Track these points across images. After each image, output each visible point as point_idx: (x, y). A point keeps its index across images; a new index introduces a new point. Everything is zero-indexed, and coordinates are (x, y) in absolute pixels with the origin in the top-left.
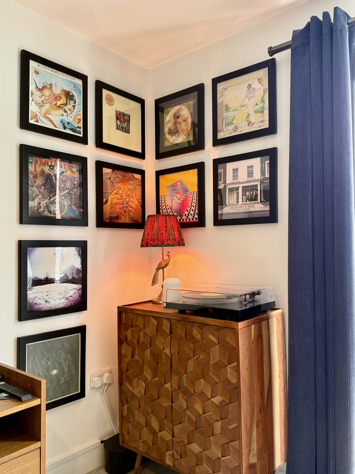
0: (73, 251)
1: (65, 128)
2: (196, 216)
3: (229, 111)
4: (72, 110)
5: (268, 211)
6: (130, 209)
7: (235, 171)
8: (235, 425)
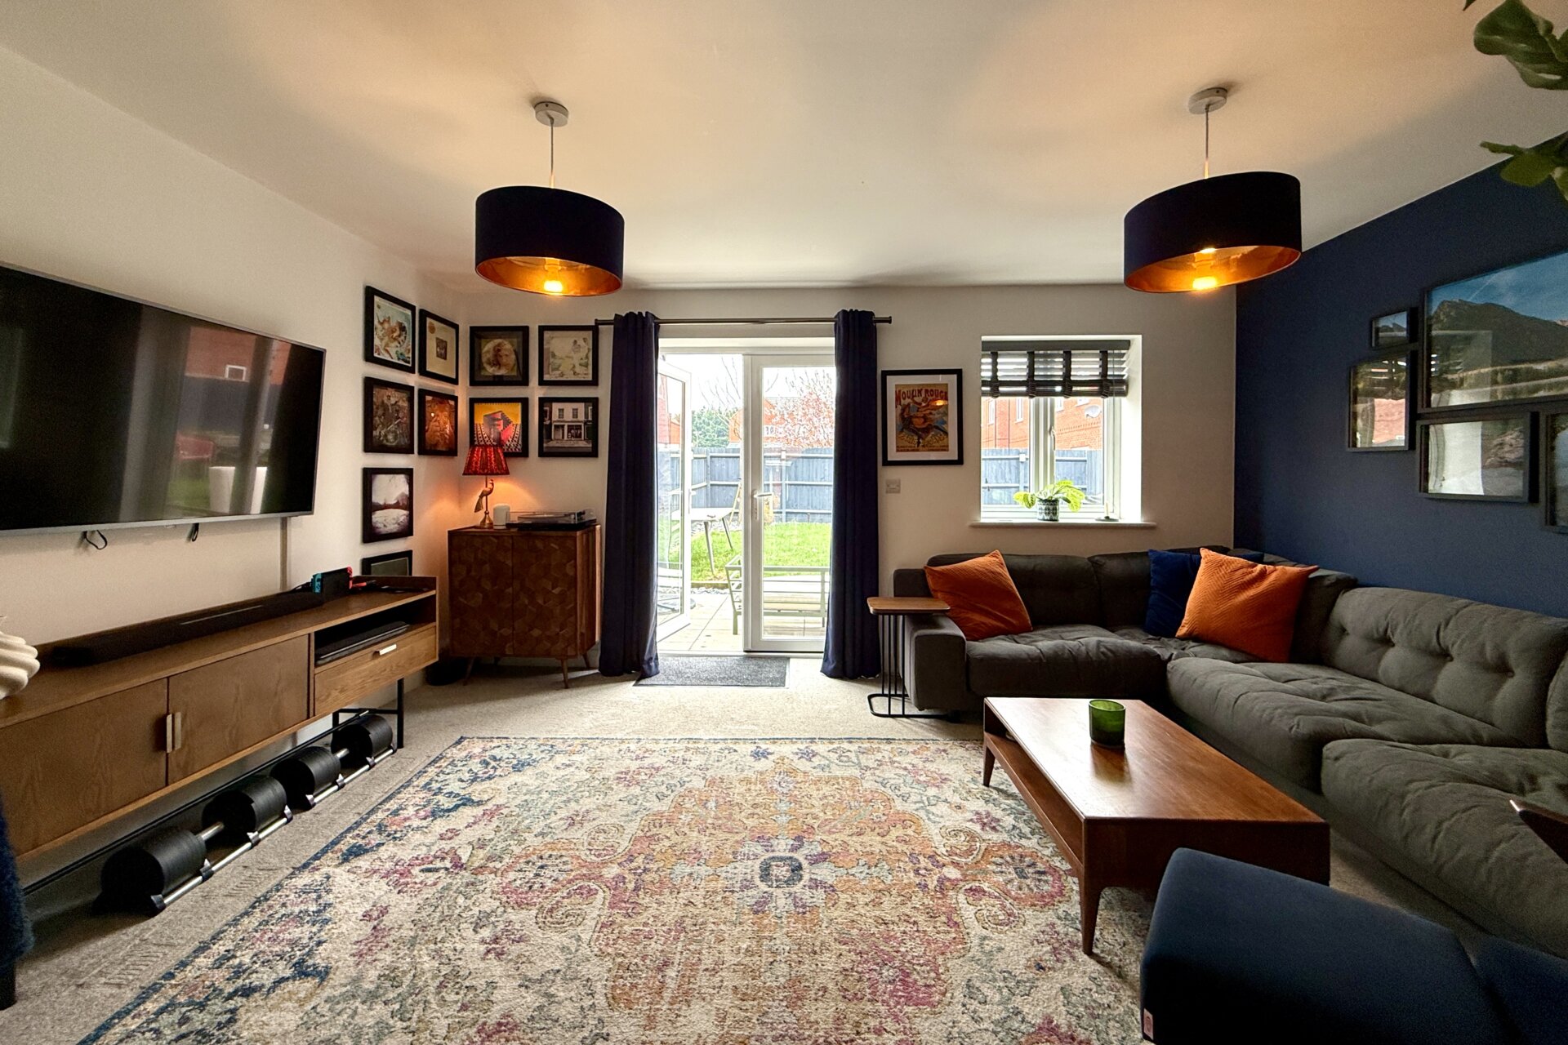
0: (401, 479)
1: (398, 359)
4: (404, 341)
5: (590, 448)
7: (561, 411)
8: (572, 605)
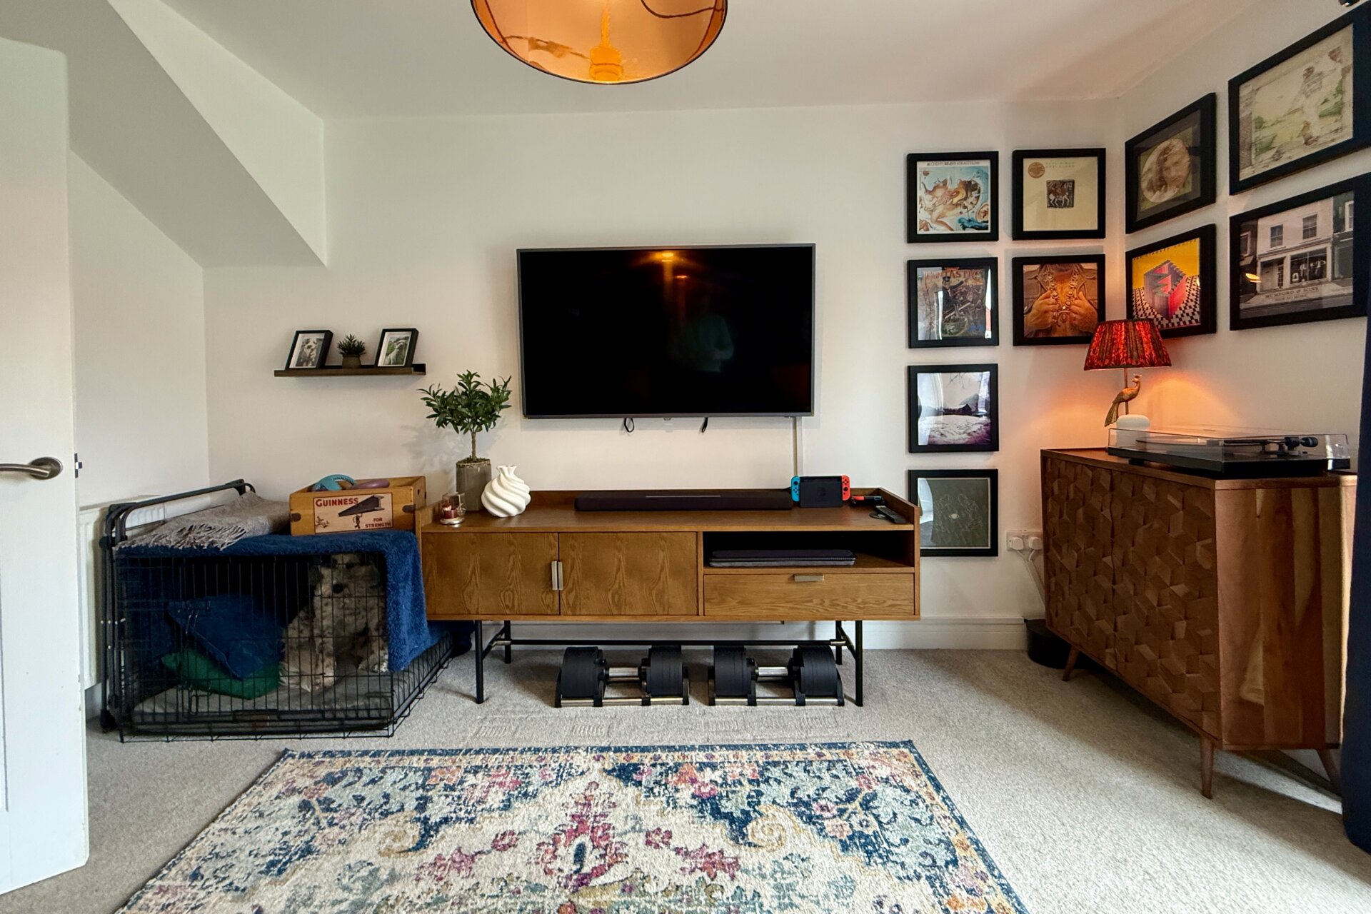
1: (964, 228)
2: (1197, 317)
3: (1265, 127)
4: (974, 202)
5: (1349, 294)
6: (1074, 315)
7: (1277, 230)
